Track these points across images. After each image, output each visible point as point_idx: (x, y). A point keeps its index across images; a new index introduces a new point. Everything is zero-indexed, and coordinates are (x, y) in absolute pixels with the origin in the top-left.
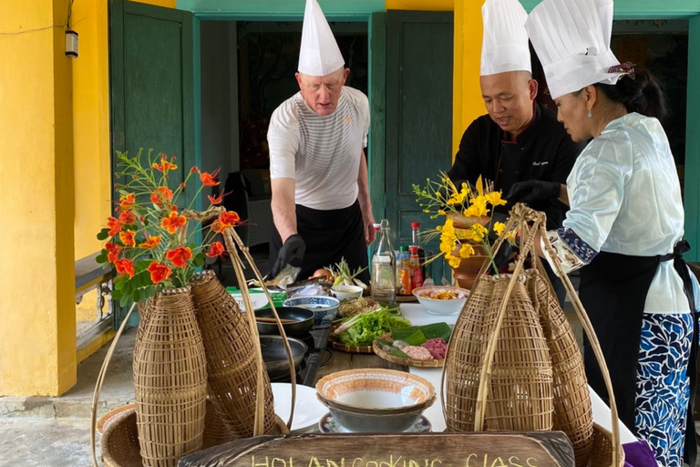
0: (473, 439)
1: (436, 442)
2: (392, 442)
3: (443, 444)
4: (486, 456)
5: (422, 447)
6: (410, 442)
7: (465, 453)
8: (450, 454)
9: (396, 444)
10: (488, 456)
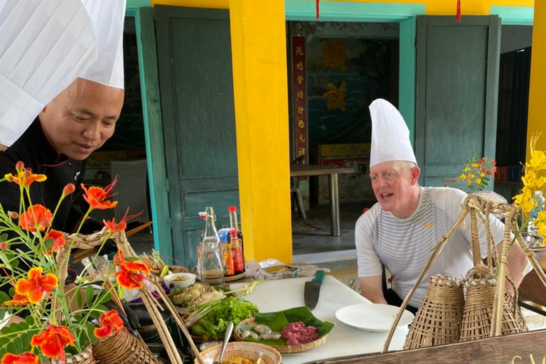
0: (509, 341)
1: (469, 349)
2: (418, 356)
3: (478, 350)
4: (531, 356)
5: (455, 358)
6: (440, 353)
7: (507, 356)
8: (490, 360)
9: (424, 358)
10: (534, 356)
